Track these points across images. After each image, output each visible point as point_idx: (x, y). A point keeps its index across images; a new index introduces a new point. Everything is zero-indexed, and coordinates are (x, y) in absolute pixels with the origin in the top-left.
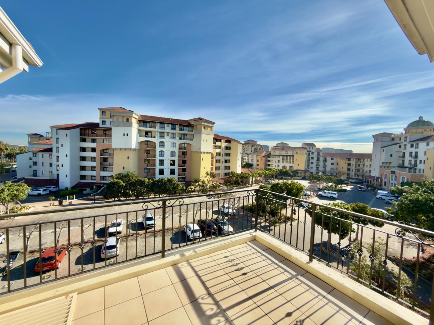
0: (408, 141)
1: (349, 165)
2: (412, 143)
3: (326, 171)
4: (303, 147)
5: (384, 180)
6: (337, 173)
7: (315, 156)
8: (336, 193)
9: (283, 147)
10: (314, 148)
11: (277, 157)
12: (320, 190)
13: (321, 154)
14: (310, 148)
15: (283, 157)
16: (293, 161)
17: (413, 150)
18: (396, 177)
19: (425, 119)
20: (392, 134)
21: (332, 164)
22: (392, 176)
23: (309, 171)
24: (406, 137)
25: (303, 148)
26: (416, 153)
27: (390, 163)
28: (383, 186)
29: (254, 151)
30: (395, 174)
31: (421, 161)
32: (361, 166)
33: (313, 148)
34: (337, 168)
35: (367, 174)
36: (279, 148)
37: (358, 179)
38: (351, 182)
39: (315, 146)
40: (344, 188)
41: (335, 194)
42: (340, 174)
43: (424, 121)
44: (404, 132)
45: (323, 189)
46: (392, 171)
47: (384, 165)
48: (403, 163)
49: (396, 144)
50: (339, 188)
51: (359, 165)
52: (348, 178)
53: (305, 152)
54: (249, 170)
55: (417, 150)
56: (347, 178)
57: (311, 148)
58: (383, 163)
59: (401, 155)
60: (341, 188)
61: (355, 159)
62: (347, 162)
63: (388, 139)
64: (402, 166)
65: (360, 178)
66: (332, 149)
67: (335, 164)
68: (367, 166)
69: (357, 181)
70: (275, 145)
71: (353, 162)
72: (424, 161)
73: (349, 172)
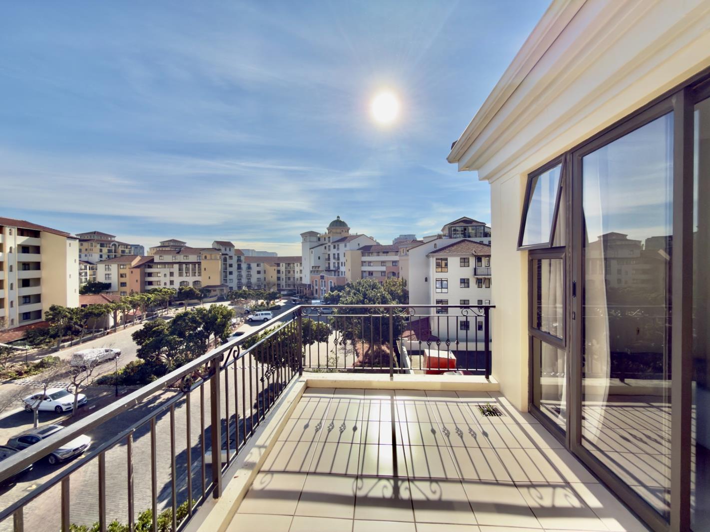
0: (331, 242)
1: (279, 272)
2: (335, 244)
3: (251, 283)
4: (214, 247)
5: (315, 287)
6: (265, 286)
7: (234, 261)
8: (270, 312)
9: (177, 247)
10: (232, 249)
11: (167, 266)
12: (248, 313)
13: (242, 258)
14: (226, 250)
15: (180, 265)
16: (199, 273)
17: (335, 251)
18: (325, 282)
19: (342, 219)
20: (318, 233)
21: (259, 272)
22: (322, 281)
23: (227, 286)
24: (329, 238)
25: (216, 249)
26: (338, 254)
27: (319, 267)
28: (315, 295)
29: (108, 256)
30: (323, 279)
31: (342, 263)
32: (292, 272)
33: (230, 250)
34: (265, 278)
35: (299, 282)
36: (167, 249)
37: (290, 290)
38: (284, 295)
39: (233, 246)
40: (277, 304)
41: (269, 314)
42: (269, 285)
43: (341, 221)
44: (327, 232)
45: (252, 311)
46: (321, 276)
47: (314, 269)
48: (329, 267)
49: (322, 245)
50: (272, 305)
51: (289, 272)
52: (280, 290)
53: (218, 255)
54: (104, 297)
55: (338, 252)
56: (278, 290)
57: (228, 249)
58: (313, 267)
59: (327, 257)
60: (274, 304)
61: (284, 264)
62: (276, 268)
63: (315, 239)
64: (328, 270)
65: (292, 288)
66: (253, 251)
67: (262, 272)
68: (297, 272)
69: (290, 292)
70: (159, 245)
71: (283, 268)
72: (345, 263)
73: (279, 282)
